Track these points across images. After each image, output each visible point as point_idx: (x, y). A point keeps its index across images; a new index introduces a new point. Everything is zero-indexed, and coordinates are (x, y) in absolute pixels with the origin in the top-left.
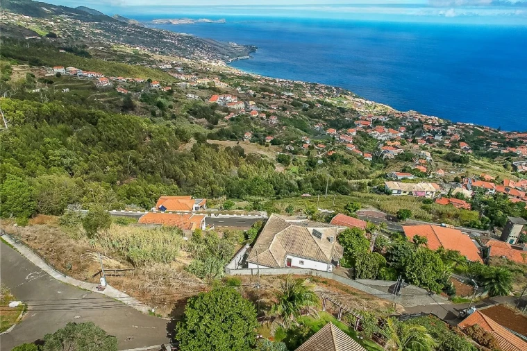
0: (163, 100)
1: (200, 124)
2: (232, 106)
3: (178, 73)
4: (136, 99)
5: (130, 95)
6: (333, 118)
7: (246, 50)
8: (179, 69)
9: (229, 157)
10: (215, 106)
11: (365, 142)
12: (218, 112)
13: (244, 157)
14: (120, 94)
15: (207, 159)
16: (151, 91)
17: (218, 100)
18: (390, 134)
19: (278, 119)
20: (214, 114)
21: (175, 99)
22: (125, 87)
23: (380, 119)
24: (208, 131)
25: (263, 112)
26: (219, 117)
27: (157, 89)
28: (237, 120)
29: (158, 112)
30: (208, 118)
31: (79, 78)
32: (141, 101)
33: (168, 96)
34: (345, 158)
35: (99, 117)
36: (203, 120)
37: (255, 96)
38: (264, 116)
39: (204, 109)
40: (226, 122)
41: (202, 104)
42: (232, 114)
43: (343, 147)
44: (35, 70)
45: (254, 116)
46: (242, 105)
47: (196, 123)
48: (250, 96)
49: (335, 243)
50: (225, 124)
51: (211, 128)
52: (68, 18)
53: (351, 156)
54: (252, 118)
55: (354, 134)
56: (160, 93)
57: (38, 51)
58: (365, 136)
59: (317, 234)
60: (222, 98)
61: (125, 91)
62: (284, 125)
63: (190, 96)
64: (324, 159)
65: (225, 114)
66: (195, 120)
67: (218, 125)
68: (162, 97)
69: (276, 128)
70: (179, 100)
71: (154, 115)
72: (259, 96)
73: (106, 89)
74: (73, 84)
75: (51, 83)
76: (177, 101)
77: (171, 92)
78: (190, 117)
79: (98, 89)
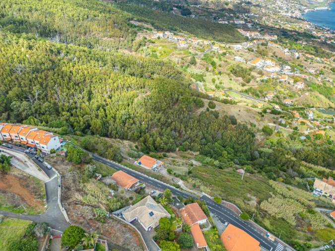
0: (217, 60)
1: (237, 81)
2: (268, 70)
4: (199, 57)
5: (196, 54)
8: (249, 25)
10: (253, 68)
12: (253, 73)
14: (190, 53)
16: (211, 52)
17: (259, 63)
19: (305, 84)
20: (249, 75)
21: (226, 59)
22: (195, 48)
24: (240, 88)
25: (294, 77)
26: (253, 77)
27: (216, 51)
28: (266, 81)
29: (211, 68)
30: (243, 77)
32: (202, 59)
33: (222, 57)
36: (240, 78)
37: (298, 58)
38: (292, 81)
39: (243, 70)
40: (257, 82)
41: (244, 66)
42: (264, 76)
44: (148, 34)
45: (283, 80)
46: (278, 69)
47: (234, 80)
48: (293, 58)
50: (256, 84)
51: (243, 85)
54: (281, 82)
56: (217, 54)
59: (151, 214)
60: (263, 61)
61: (194, 51)
62: (308, 91)
63: (238, 58)
64: (308, 137)
65: (259, 75)
66: (234, 77)
67: (249, 84)
68: (217, 58)
69: (299, 92)
70: (228, 60)
71: (207, 70)
72: (302, 58)
73: (183, 49)
74: (165, 44)
75: (154, 43)
76: (226, 61)
77: (224, 54)
78: (232, 74)
79: (178, 49)
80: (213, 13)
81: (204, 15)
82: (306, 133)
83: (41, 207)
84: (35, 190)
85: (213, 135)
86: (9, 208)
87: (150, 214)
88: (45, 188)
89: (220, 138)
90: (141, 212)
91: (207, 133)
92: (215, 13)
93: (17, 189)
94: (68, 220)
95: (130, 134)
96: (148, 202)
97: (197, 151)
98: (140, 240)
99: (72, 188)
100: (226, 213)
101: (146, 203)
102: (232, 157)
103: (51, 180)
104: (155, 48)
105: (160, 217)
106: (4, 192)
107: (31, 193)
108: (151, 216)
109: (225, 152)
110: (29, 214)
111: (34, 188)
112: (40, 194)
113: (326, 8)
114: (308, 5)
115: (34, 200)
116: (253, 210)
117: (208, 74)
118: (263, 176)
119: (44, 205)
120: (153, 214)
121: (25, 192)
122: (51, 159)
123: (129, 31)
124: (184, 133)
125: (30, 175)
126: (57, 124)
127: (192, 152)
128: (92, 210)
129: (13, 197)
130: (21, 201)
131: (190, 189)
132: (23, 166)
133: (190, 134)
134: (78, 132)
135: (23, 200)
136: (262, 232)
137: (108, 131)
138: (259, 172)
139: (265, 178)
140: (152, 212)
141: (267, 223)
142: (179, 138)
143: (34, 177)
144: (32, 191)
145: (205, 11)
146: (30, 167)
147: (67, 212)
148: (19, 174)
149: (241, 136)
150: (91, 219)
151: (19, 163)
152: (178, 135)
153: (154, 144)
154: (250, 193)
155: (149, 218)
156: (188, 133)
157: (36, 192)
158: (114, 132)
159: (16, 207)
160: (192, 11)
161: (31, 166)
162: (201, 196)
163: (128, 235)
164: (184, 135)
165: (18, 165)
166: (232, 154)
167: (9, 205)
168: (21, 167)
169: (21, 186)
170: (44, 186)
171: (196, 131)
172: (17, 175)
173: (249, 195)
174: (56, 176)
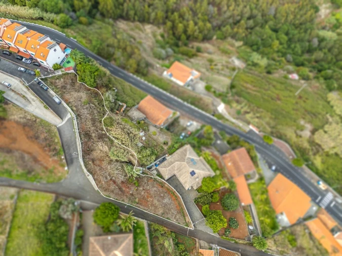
59: (193, 173)
83: (60, 169)
84: (48, 142)
85: (263, 10)
86: (22, 175)
87: (191, 173)
88: (59, 137)
89: (272, 17)
90: (179, 169)
91: (256, 8)
93: (24, 144)
94: (96, 188)
95: (153, 15)
96: (188, 156)
97: (240, 40)
98: (180, 204)
99: (93, 135)
100: (275, 154)
101: (186, 158)
102: (284, 50)
103: (64, 122)
105: (202, 177)
106: (9, 151)
107: (43, 148)
108: (192, 175)
109: (276, 43)
110: (48, 183)
111: (46, 139)
112: (55, 149)
115: (50, 159)
116: (306, 145)
118: (319, 84)
119: (63, 166)
120: (195, 174)
121: (35, 148)
122: (57, 81)
124: (225, 8)
125: (36, 117)
126: (52, 7)
127: (234, 41)
128: (122, 167)
129: (22, 158)
130: (34, 163)
131: (234, 118)
132: (23, 100)
133: (234, 10)
134: (83, 19)
135: (36, 160)
136: (312, 178)
137: (123, 10)
138: (317, 78)
139: (322, 88)
140: (193, 171)
141: (318, 161)
142: (217, 17)
143: (42, 120)
144: (44, 144)
146: (33, 103)
147: (93, 176)
148: (21, 118)
149: (302, 12)
150: (123, 182)
151: (16, 96)
152: (216, 12)
153: (185, 32)
154: (304, 118)
155: (190, 178)
156: (231, 8)
157: (49, 145)
158: (132, 13)
159: (29, 172)
161: (33, 100)
162: (247, 130)
163: (166, 201)
164: (225, 12)
165: (16, 100)
166: (285, 46)
167: (21, 171)
168: (21, 102)
169: (28, 138)
170: (58, 134)
171: (241, 6)
172: (19, 120)
173: (302, 122)
174: (69, 116)
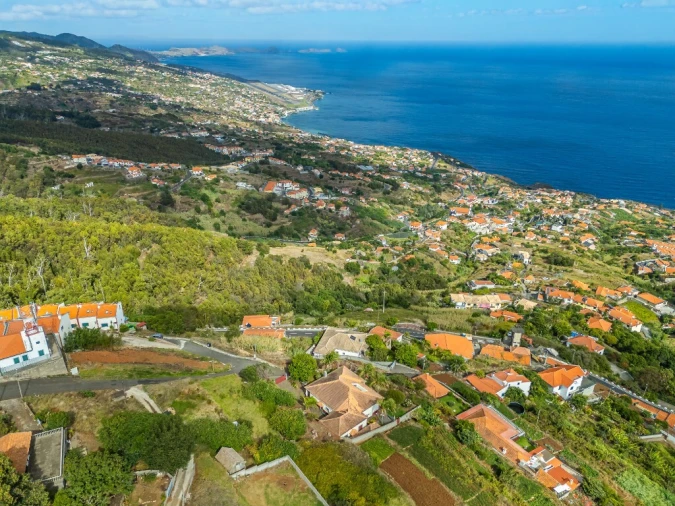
0: (207, 192)
1: (256, 221)
2: (293, 196)
3: (219, 145)
4: (175, 192)
5: (167, 187)
6: (424, 203)
7: (308, 98)
8: (219, 137)
9: (295, 270)
10: (272, 197)
11: (457, 237)
12: (276, 205)
13: (310, 267)
14: (155, 186)
15: (271, 272)
16: (192, 180)
17: (276, 188)
18: (494, 225)
19: (351, 209)
20: (271, 207)
21: (222, 189)
22: (161, 178)
23: (486, 202)
24: (266, 231)
25: (332, 202)
26: (278, 211)
27: (200, 177)
28: (300, 214)
29: (203, 207)
30: (264, 213)
31: (104, 168)
32: (181, 194)
33: (214, 186)
34: (425, 262)
35: (162, 235)
36: (259, 216)
37: (321, 176)
38: (333, 208)
39: (259, 202)
40: (287, 217)
41: (256, 195)
42: (293, 206)
43: (425, 249)
44: (53, 162)
45: (320, 207)
46: (305, 194)
47: (250, 220)
48: (316, 178)
49: (364, 343)
50: (286, 220)
51: (269, 225)
52: (51, 55)
53: (432, 260)
54: (319, 211)
55: (444, 227)
56: (204, 183)
57: (37, 125)
58: (460, 230)
60: (280, 185)
61: (161, 182)
62: (358, 217)
63: (241, 185)
64: (399, 265)
65: (284, 207)
66: (248, 216)
67: (277, 222)
68: (206, 189)
69: (349, 221)
70: (228, 190)
71: (198, 211)
72: (327, 176)
73: (138, 181)
74: (98, 177)
75: (72, 176)
76: (225, 192)
77: (216, 181)
78: (243, 212)
79: (128, 182)
80: (144, 121)
81: (129, 127)
82: (396, 261)
92: (150, 121)
104: (79, 186)
113: (312, 108)
114: (285, 105)
117: (201, 217)
123: (7, 159)
145: (127, 119)
160: (99, 119)
